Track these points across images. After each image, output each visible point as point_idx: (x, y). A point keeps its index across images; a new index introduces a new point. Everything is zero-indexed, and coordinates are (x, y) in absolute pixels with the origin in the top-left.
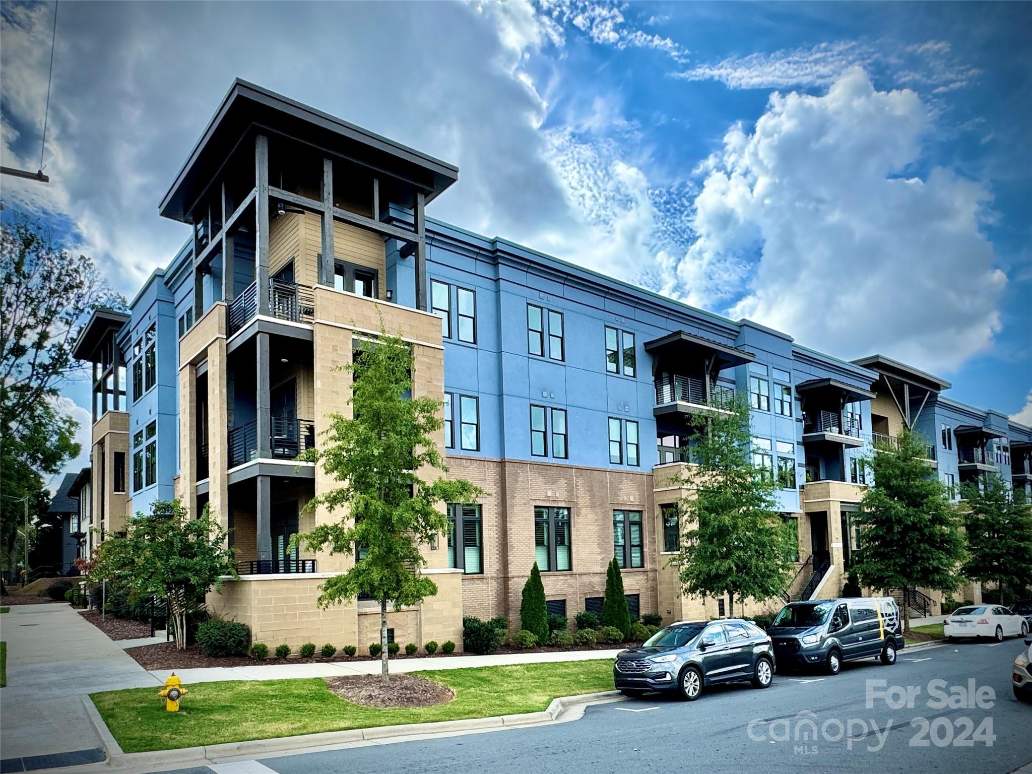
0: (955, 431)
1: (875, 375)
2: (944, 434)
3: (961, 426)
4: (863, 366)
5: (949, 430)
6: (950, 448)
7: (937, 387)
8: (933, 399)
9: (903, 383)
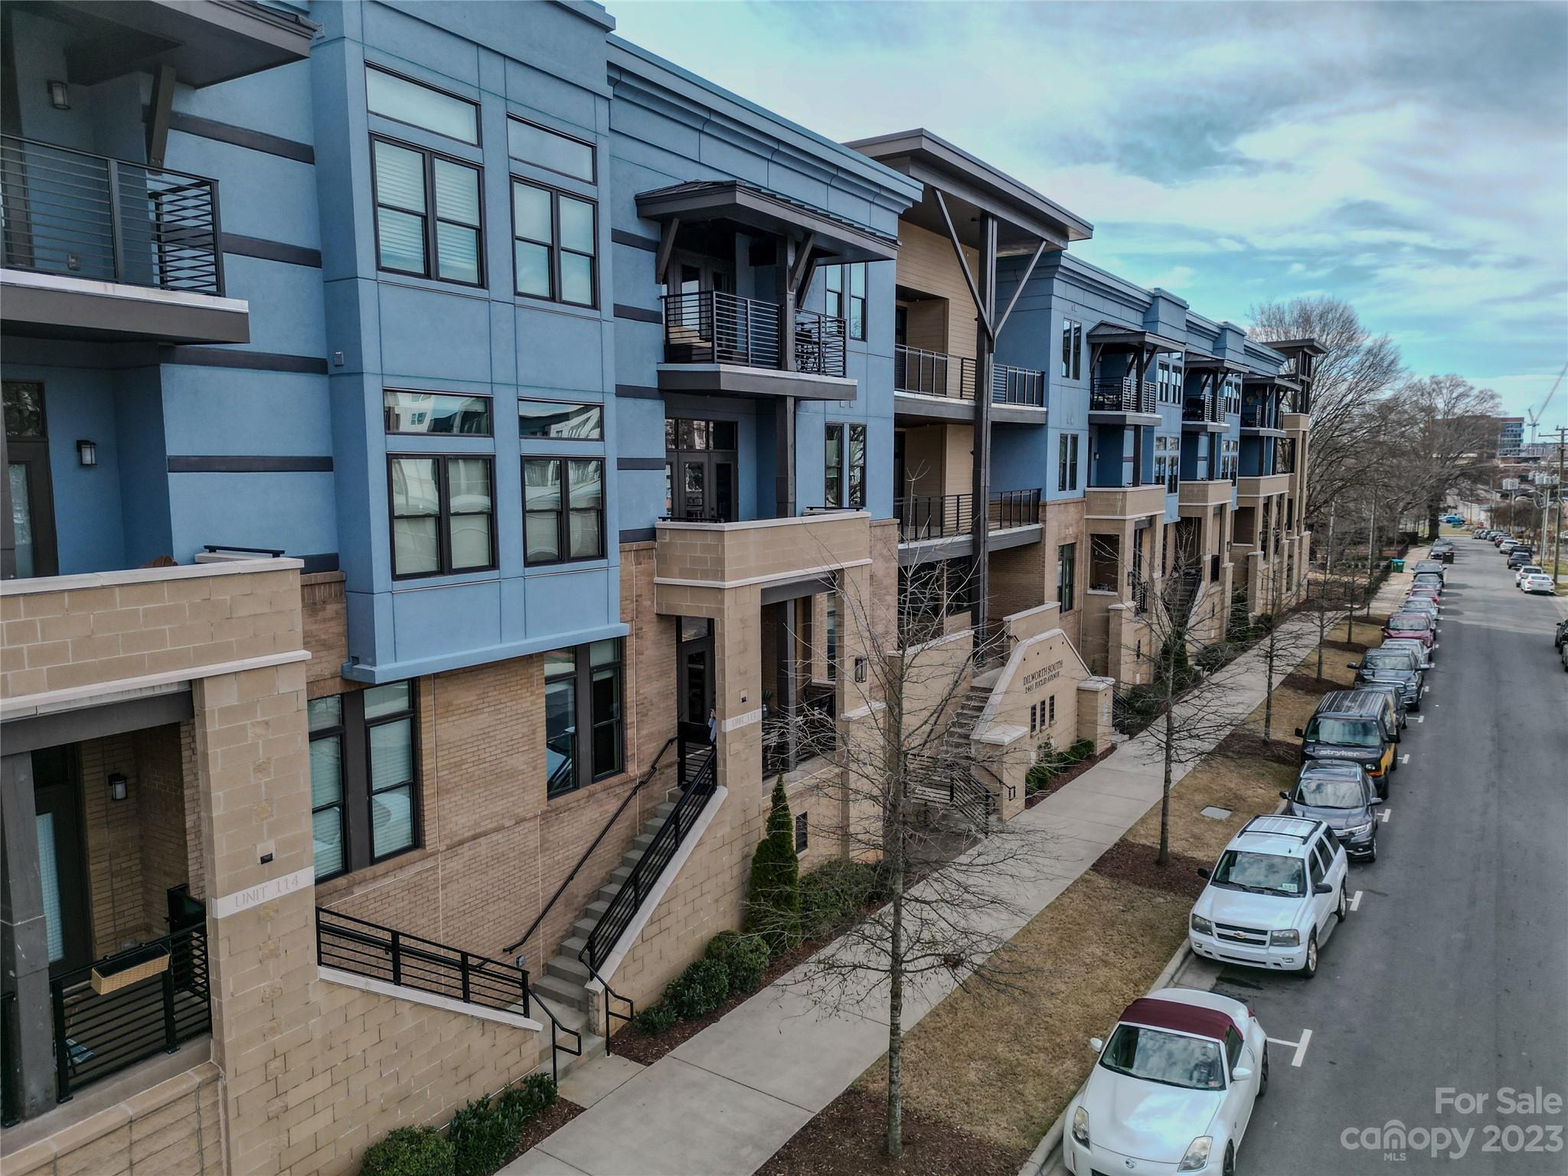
0: (1088, 336)
1: (910, 187)
2: (1067, 340)
3: (1102, 324)
4: (878, 159)
5: (1078, 330)
6: (1077, 376)
7: (1061, 230)
8: (1051, 261)
9: (985, 216)
